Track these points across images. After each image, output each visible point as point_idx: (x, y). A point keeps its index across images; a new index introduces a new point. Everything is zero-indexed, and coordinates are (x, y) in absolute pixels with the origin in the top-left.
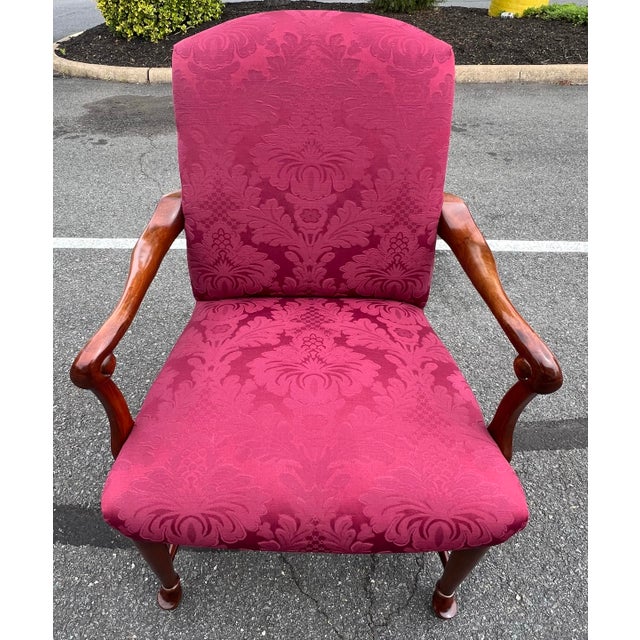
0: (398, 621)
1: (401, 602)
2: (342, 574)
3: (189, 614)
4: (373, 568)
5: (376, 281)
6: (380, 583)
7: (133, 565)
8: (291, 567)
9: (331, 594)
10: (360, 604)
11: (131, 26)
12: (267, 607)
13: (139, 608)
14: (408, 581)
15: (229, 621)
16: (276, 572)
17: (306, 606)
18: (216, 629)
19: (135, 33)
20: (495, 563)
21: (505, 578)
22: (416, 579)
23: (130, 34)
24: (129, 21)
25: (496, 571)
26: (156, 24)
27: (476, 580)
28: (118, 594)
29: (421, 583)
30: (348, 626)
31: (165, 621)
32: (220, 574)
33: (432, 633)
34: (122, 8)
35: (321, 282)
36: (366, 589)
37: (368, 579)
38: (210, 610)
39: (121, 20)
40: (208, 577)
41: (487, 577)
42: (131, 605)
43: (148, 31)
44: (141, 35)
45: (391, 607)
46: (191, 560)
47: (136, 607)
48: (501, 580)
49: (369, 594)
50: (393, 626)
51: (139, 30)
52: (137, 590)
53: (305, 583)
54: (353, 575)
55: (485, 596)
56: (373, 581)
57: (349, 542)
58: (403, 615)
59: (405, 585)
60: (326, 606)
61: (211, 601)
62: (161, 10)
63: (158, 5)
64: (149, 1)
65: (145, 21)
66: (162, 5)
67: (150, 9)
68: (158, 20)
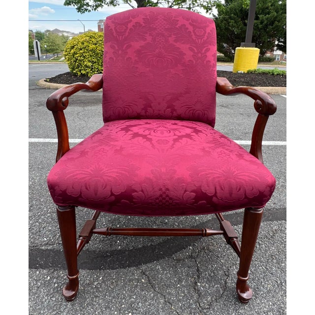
0: (217, 306)
1: (218, 295)
2: (180, 281)
3: (81, 304)
4: (199, 277)
5: (190, 110)
6: (203, 285)
7: (49, 278)
8: (148, 277)
9: (173, 292)
10: (192, 296)
11: (80, 71)
12: (133, 299)
13: (49, 301)
14: (221, 284)
15: (107, 307)
16: (138, 280)
17: (158, 298)
18: (98, 313)
19: (82, 73)
20: (272, 274)
21: (279, 282)
22: (226, 283)
23: (79, 74)
24: (80, 68)
25: (273, 278)
26: (91, 70)
27: (262, 282)
28: (36, 293)
29: (229, 285)
30: (185, 309)
31: (65, 309)
32: (104, 282)
33: (239, 312)
34: (77, 63)
35: (165, 111)
36: (195, 289)
37: (196, 283)
38: (95, 302)
39: (76, 68)
40: (96, 283)
41: (268, 281)
42: (44, 300)
43: (88, 73)
44: (84, 74)
45: (212, 298)
46: (86, 275)
47: (47, 301)
48: (277, 282)
49: (197, 291)
50: (213, 309)
51: (83, 72)
52: (49, 291)
53: (157, 286)
54: (187, 281)
55: (269, 291)
56: (199, 284)
57: (183, 192)
58: (219, 302)
59: (219, 286)
60: (171, 298)
61: (96, 297)
62: (94, 64)
63: (93, 62)
64: (89, 61)
65: (87, 68)
66: (95, 62)
67: (90, 64)
68: (92, 68)
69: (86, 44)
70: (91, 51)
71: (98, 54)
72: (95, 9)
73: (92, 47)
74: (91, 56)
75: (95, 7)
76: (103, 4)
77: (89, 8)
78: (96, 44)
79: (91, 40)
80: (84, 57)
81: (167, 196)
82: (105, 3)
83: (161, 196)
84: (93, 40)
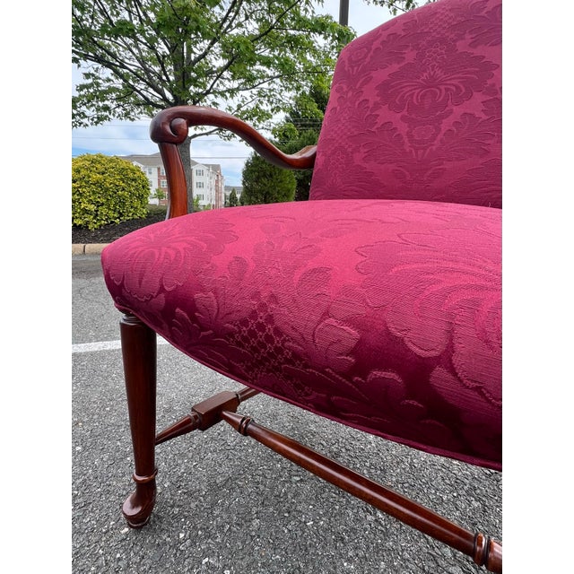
26: (94, 218)
43: (87, 223)
44: (80, 225)
51: (79, 222)
62: (100, 208)
63: (99, 205)
64: (90, 202)
65: (86, 215)
66: (102, 204)
67: (92, 208)
68: (97, 215)
69: (83, 172)
70: (94, 185)
71: (107, 189)
72: (97, 123)
73: (95, 177)
74: (94, 193)
75: (95, 120)
76: (111, 117)
77: (85, 121)
78: (103, 173)
79: (93, 167)
80: (80, 194)
81: (270, 319)
82: (114, 115)
83: (254, 315)
84: (99, 166)
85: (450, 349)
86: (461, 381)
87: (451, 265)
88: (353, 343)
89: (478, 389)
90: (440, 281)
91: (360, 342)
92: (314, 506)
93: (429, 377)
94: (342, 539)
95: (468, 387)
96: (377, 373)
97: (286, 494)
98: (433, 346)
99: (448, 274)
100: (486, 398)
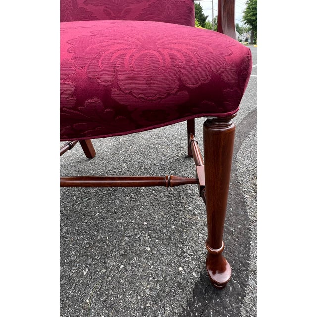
85: (117, 79)
86: (123, 92)
87: (114, 41)
88: (73, 90)
89: (130, 93)
90: (109, 49)
91: (77, 88)
92: (98, 206)
93: (111, 94)
94: (115, 213)
95: (126, 94)
96: (88, 101)
97: (81, 208)
98: (109, 79)
99: (112, 45)
100: (134, 96)
